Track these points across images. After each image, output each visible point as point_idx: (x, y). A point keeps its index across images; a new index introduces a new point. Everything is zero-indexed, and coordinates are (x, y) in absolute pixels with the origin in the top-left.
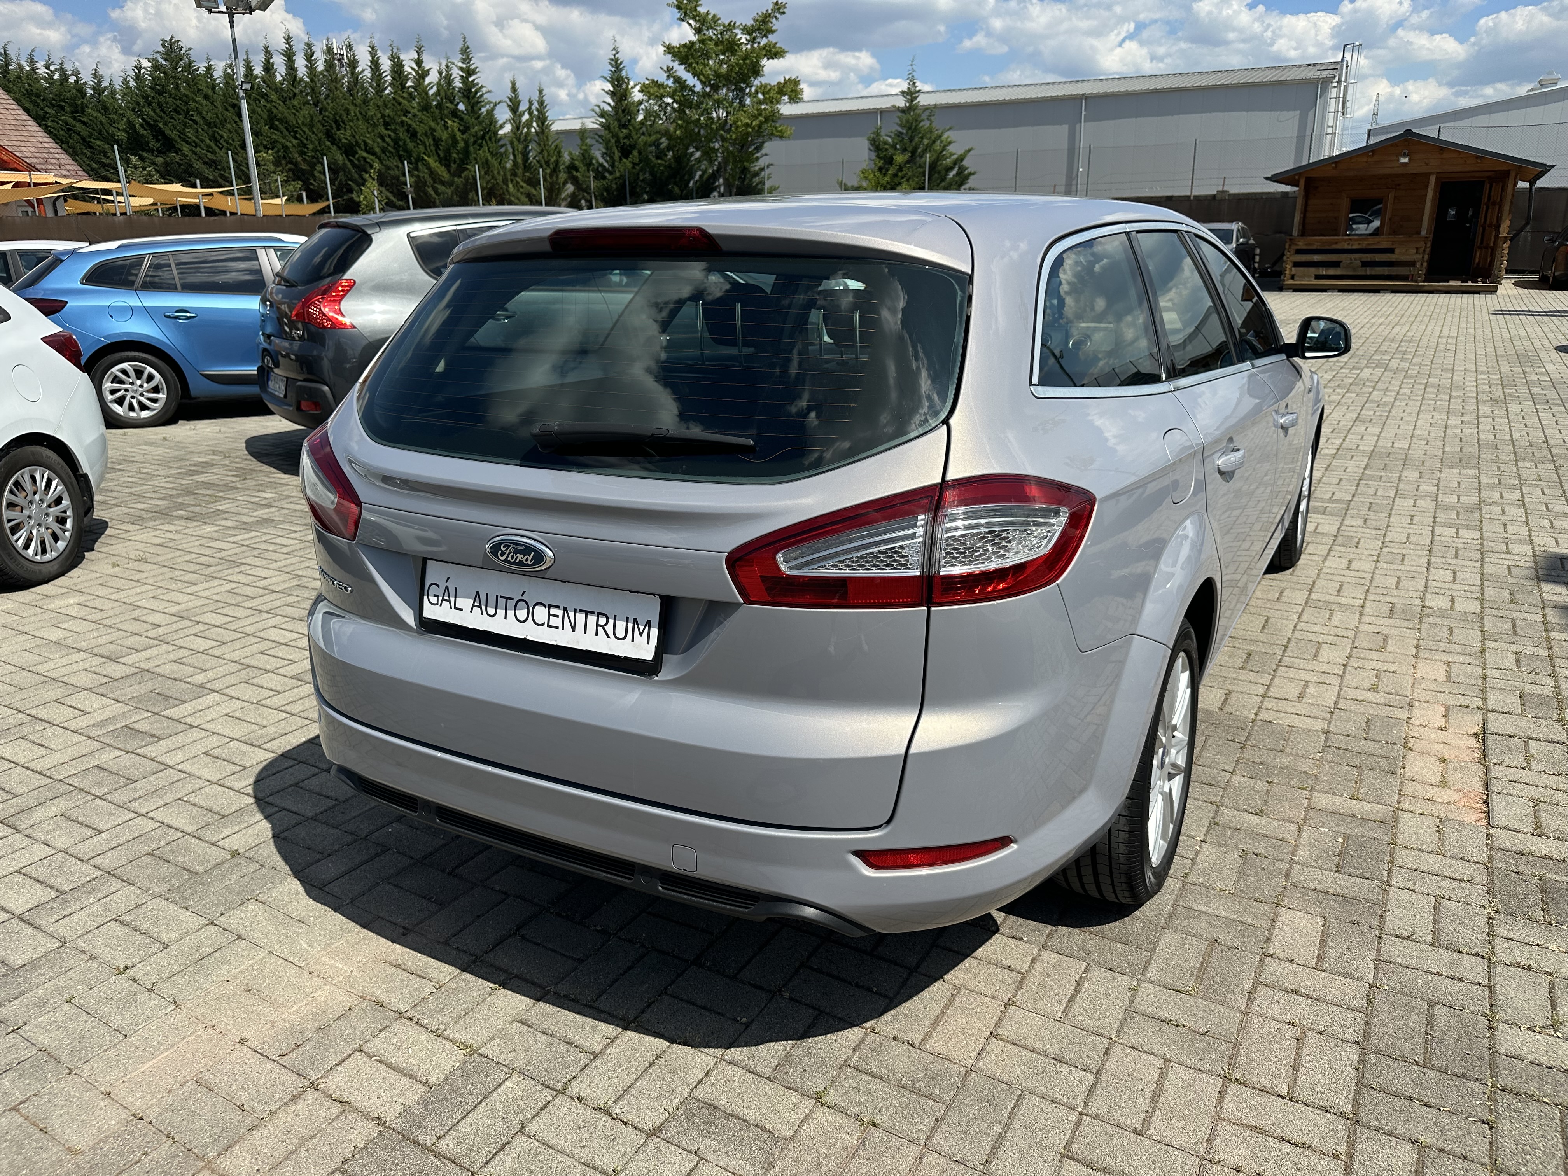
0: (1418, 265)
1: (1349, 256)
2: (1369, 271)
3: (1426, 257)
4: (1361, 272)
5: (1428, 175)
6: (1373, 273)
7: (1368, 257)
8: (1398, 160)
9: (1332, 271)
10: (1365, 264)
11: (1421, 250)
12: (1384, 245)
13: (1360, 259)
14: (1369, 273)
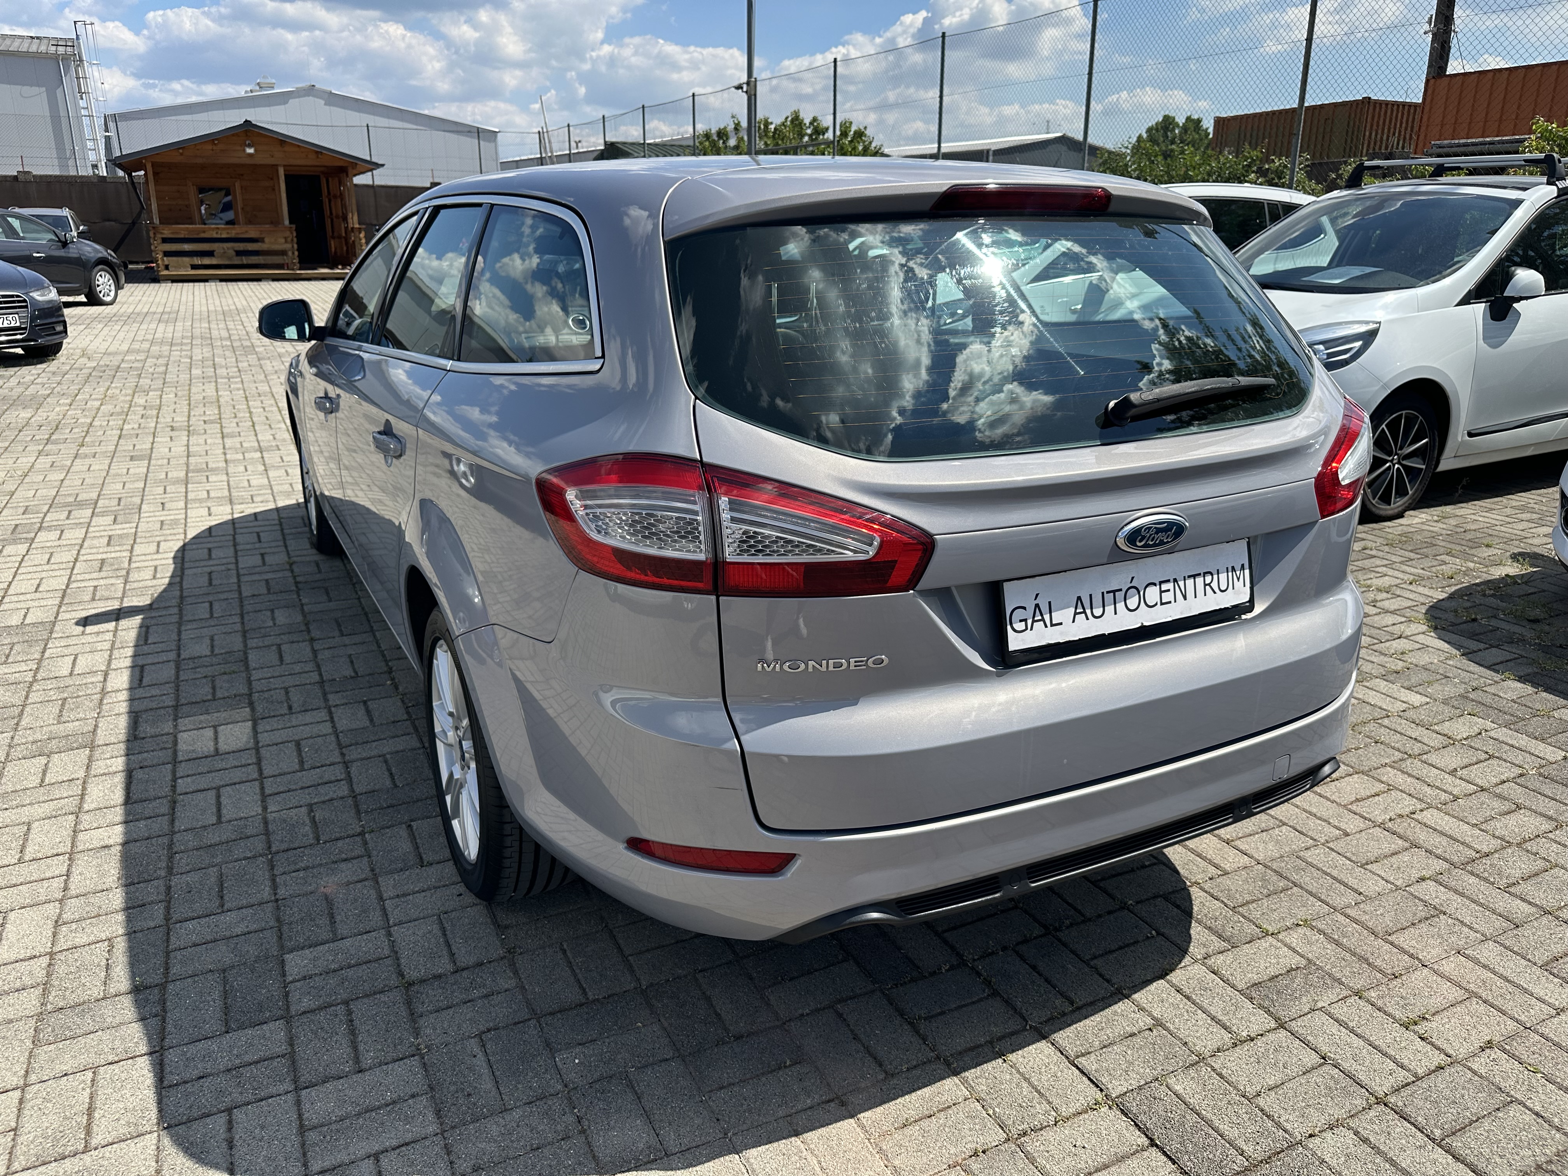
0: (290, 253)
1: (221, 245)
2: (245, 260)
3: (296, 246)
4: (237, 261)
5: (275, 167)
6: (250, 262)
7: (241, 246)
8: (244, 151)
9: (207, 261)
10: (239, 253)
11: (289, 240)
12: (251, 235)
13: (233, 248)
14: (245, 262)
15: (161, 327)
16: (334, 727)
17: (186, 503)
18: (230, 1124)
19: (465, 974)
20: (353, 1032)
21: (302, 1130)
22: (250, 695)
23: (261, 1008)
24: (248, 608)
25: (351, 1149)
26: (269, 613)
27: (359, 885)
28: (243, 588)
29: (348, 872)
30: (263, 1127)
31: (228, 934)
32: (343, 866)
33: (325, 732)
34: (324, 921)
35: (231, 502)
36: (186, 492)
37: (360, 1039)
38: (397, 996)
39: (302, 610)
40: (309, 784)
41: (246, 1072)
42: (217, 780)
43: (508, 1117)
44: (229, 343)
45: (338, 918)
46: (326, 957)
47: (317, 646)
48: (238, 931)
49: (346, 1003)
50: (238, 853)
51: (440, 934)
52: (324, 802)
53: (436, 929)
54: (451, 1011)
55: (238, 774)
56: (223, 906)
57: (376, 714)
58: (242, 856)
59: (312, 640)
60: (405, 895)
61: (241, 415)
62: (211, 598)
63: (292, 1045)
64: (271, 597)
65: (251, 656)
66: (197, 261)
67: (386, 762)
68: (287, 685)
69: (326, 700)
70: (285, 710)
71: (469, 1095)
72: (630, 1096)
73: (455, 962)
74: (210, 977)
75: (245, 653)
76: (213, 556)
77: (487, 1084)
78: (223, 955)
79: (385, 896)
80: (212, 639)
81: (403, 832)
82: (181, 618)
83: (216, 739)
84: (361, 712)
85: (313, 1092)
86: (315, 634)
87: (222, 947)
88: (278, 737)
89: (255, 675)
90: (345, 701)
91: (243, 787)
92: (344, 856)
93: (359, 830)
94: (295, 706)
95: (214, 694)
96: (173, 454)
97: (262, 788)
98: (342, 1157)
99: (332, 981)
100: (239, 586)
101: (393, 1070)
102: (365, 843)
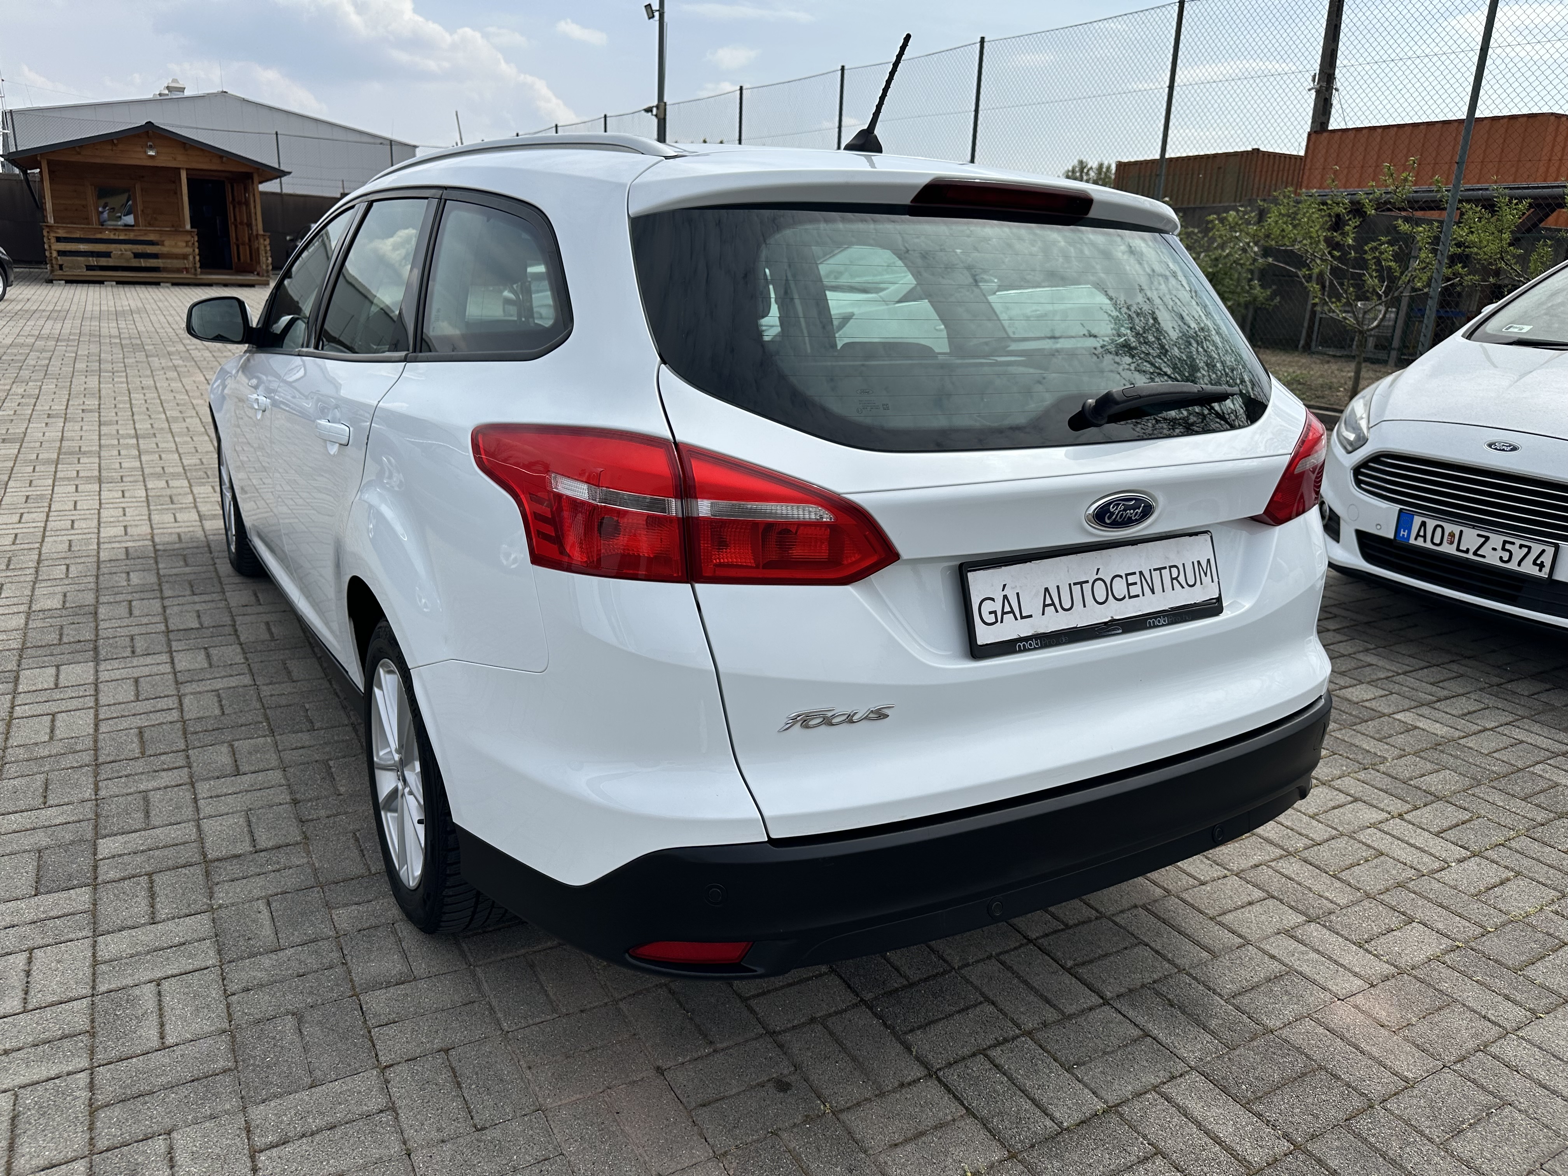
0: (191, 258)
1: (118, 246)
2: (143, 263)
3: (197, 251)
4: (135, 263)
5: (177, 170)
6: (148, 265)
7: (139, 248)
8: (146, 152)
9: (103, 262)
10: (137, 255)
11: (190, 244)
12: (152, 237)
13: (130, 250)
14: (143, 265)
15: (50, 323)
16: (173, 667)
17: (54, 481)
18: (30, 961)
19: (262, 854)
20: (152, 895)
21: (95, 963)
22: (96, 641)
23: (70, 877)
24: (103, 570)
25: (136, 977)
26: (124, 575)
27: (176, 789)
28: (102, 554)
29: (166, 778)
30: (59, 962)
31: (46, 824)
32: (163, 774)
33: (163, 671)
34: (140, 815)
35: (100, 482)
36: (56, 472)
37: (158, 899)
38: (198, 870)
39: (158, 573)
40: (141, 711)
41: (50, 923)
42: (53, 707)
43: (281, 954)
44: (118, 341)
45: (152, 814)
46: (136, 841)
47: (167, 603)
48: (58, 822)
49: (150, 875)
50: (65, 762)
51: (245, 824)
52: (153, 726)
53: (242, 821)
54: (245, 881)
55: (75, 703)
56: (45, 803)
57: (215, 659)
58: (69, 766)
59: (162, 598)
60: (218, 796)
61: (121, 406)
62: (68, 562)
63: (95, 905)
64: (128, 562)
65: (102, 610)
66: (93, 261)
67: (219, 696)
68: (133, 633)
69: (170, 646)
70: (128, 652)
71: (249, 939)
72: (392, 939)
73: (255, 846)
74: (26, 855)
75: (96, 608)
76: (76, 526)
77: (267, 931)
78: (42, 839)
79: (200, 796)
80: (65, 596)
81: (225, 749)
82: (36, 578)
83: (57, 676)
84: (202, 655)
85: (109, 937)
86: (167, 593)
87: (40, 833)
88: (117, 674)
89: (103, 625)
90: (187, 647)
91: (78, 713)
92: (166, 767)
93: (184, 747)
94: (138, 651)
95: (60, 639)
96: (46, 438)
97: (96, 715)
98: (129, 981)
99: (139, 859)
100: (98, 553)
101: (184, 922)
102: (188, 757)
